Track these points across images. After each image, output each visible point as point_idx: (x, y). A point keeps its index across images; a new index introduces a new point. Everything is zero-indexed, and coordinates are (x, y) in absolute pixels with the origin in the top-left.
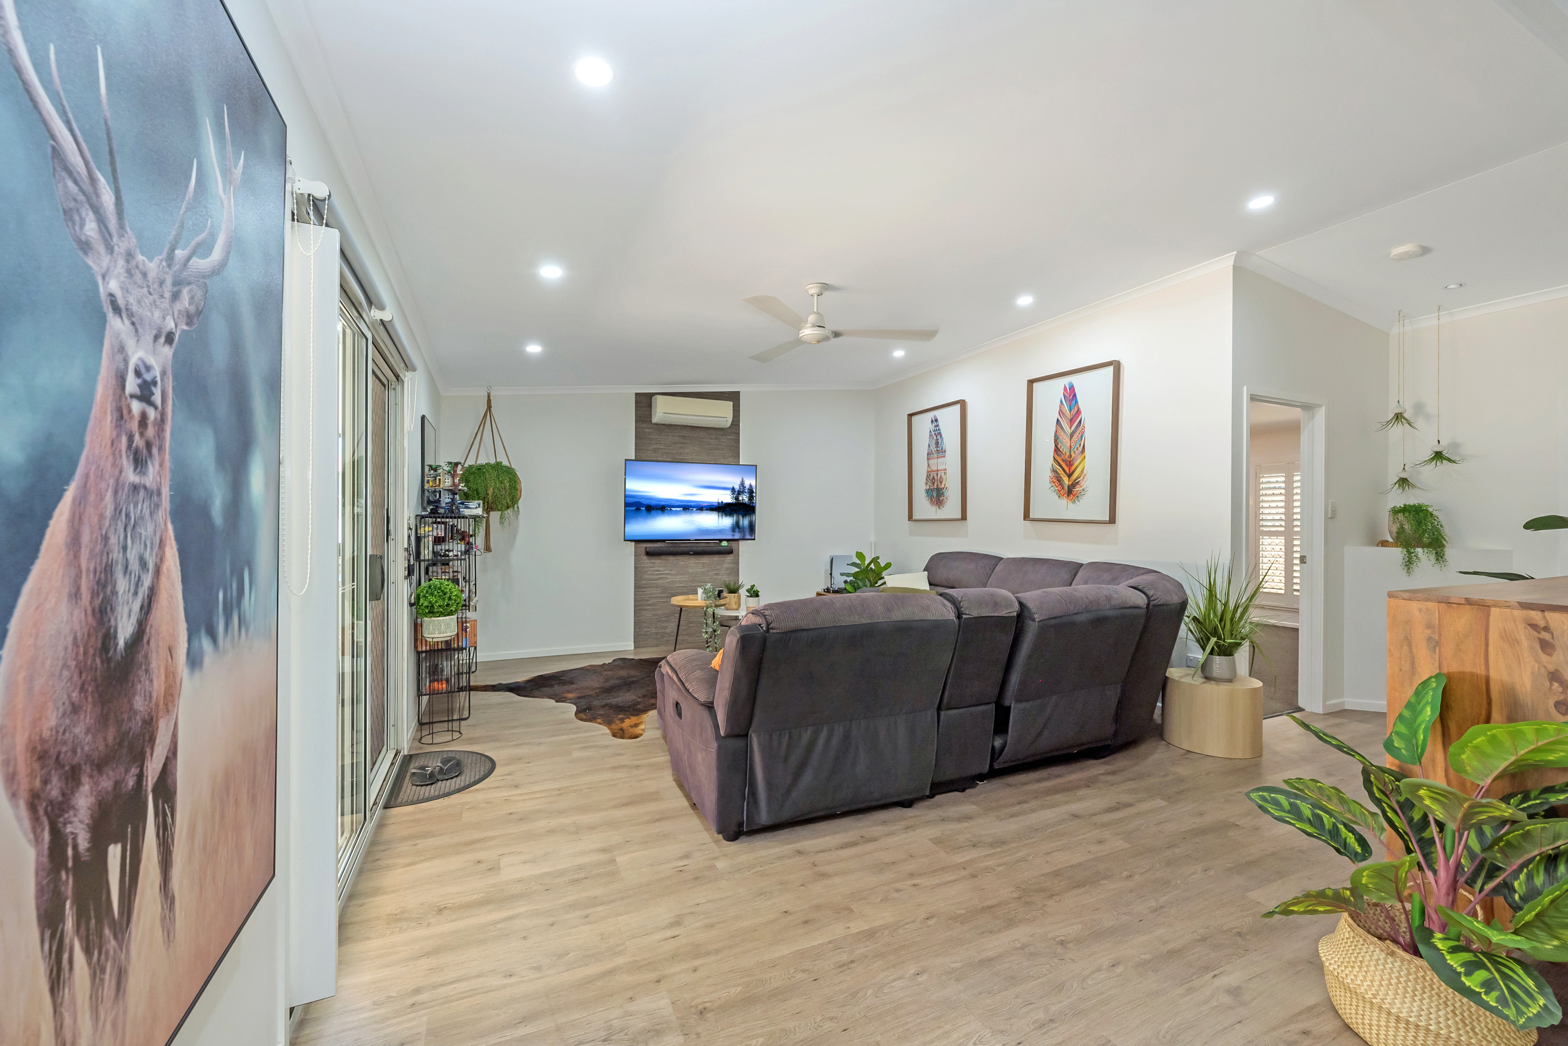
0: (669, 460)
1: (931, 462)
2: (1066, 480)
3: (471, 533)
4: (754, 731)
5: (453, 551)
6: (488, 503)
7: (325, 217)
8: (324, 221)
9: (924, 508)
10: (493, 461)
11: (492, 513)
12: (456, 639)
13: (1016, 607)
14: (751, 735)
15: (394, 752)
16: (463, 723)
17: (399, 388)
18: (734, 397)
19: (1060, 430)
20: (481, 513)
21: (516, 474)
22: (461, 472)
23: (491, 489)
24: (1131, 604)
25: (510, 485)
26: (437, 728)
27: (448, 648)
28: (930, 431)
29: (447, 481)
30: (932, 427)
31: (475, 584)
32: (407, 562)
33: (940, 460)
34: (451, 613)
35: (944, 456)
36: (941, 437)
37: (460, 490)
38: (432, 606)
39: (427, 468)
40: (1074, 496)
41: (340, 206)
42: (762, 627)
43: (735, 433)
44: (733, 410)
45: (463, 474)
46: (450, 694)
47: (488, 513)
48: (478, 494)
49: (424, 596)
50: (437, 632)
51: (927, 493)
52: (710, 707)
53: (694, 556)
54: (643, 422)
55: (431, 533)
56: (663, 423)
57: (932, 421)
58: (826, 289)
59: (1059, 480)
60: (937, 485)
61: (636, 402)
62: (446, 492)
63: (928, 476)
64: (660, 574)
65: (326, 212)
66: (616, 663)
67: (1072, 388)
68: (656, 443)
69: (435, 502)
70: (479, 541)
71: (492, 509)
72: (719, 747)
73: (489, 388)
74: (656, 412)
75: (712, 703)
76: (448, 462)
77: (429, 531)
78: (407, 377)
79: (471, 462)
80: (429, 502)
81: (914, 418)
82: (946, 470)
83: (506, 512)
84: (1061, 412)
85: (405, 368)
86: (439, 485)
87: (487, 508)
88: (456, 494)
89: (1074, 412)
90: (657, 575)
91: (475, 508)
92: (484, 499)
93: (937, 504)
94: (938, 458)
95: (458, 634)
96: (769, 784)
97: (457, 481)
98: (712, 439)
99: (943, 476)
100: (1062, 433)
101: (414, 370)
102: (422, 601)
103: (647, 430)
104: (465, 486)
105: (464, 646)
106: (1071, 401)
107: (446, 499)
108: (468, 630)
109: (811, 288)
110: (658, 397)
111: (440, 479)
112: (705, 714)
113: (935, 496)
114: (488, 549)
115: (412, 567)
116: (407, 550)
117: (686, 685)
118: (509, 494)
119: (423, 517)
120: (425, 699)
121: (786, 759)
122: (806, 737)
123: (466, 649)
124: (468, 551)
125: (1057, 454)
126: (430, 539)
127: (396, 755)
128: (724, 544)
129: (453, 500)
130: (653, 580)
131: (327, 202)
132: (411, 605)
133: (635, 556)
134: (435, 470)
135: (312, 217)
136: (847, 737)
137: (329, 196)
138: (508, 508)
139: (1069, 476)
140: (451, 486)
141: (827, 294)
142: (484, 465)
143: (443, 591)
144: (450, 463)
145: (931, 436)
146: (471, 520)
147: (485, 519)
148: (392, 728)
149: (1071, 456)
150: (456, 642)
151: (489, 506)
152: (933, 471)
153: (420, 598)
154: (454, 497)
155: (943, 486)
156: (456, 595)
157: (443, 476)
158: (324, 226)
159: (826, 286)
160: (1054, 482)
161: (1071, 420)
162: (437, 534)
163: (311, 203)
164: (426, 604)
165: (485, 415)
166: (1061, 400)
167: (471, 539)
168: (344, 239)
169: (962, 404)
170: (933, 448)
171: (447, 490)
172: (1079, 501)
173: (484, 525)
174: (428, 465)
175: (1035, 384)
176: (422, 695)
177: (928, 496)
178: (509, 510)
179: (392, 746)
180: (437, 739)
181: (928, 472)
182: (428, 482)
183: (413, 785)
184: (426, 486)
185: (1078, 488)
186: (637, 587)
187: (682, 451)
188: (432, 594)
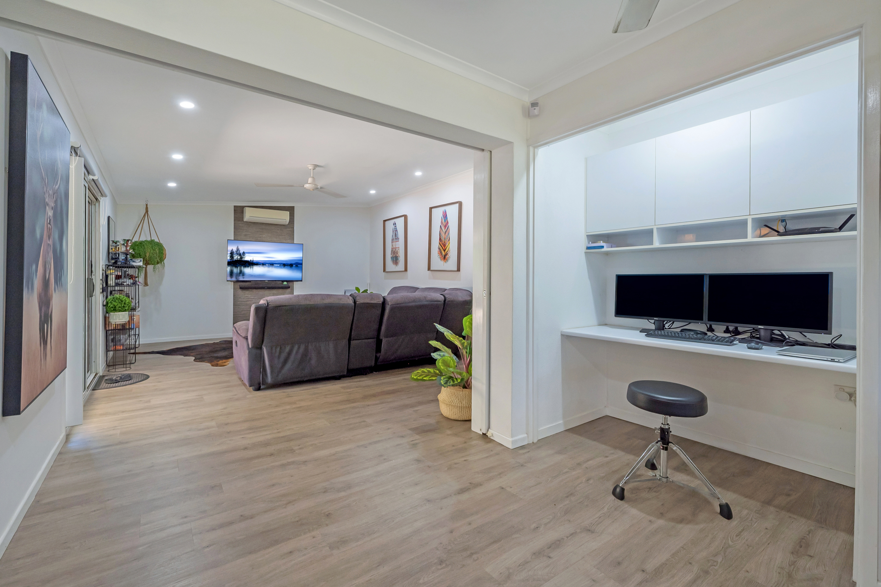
0: (254, 240)
1: (393, 243)
2: (443, 252)
3: (136, 276)
4: (264, 346)
5: (126, 282)
6: (146, 260)
7: (78, 154)
8: (78, 155)
9: (390, 266)
10: (149, 239)
11: (148, 266)
12: (128, 324)
13: (382, 299)
14: (263, 348)
15: (95, 374)
16: (132, 365)
17: (97, 204)
18: (291, 210)
19: (441, 231)
20: (142, 265)
21: (163, 246)
22: (130, 245)
23: (148, 254)
24: (435, 299)
25: (159, 252)
26: (117, 367)
27: (124, 329)
28: (393, 229)
29: (123, 248)
30: (393, 227)
31: (139, 302)
32: (102, 285)
33: (397, 243)
34: (125, 311)
35: (398, 241)
36: (397, 232)
37: (130, 253)
38: (115, 307)
39: (111, 242)
40: (446, 259)
41: (84, 150)
42: (265, 305)
43: (292, 227)
44: (290, 216)
45: (131, 246)
46: (125, 351)
47: (146, 266)
48: (140, 256)
49: (111, 302)
50: (117, 319)
51: (392, 258)
52: (246, 338)
53: (268, 290)
54: (239, 220)
55: (114, 273)
56: (250, 221)
57: (394, 224)
58: (317, 167)
59: (441, 253)
60: (396, 255)
61: (235, 210)
62: (122, 254)
63: (392, 251)
64: (248, 299)
65: (79, 152)
66: (221, 342)
67: (446, 212)
68: (246, 232)
69: (116, 258)
70: (141, 279)
71: (149, 264)
72: (249, 352)
73: (147, 201)
74: (245, 215)
75: (247, 337)
76: (123, 240)
77: (113, 272)
78: (102, 200)
79: (136, 239)
80: (112, 259)
81: (386, 222)
82: (399, 247)
83: (157, 265)
84: (442, 222)
85: (101, 195)
86: (118, 250)
87: (146, 263)
88: (128, 255)
89: (446, 222)
90: (246, 299)
91: (139, 263)
92: (144, 259)
93: (396, 264)
94: (396, 242)
95: (129, 321)
96: (271, 367)
97: (128, 248)
98: (278, 230)
99: (398, 251)
100: (442, 232)
101: (106, 196)
102: (109, 305)
103: (240, 225)
104: (132, 251)
105: (132, 327)
106: (445, 218)
107: (122, 257)
108: (135, 320)
109: (310, 166)
110: (247, 208)
111: (119, 248)
112: (245, 341)
113: (395, 260)
114: (146, 284)
115: (105, 288)
116: (102, 280)
117: (238, 332)
118: (159, 257)
119: (109, 266)
120: (111, 354)
121: (279, 357)
122: (288, 349)
123: (133, 329)
124: (135, 283)
125: (440, 241)
126: (114, 276)
127: (96, 375)
128: (285, 283)
129: (126, 258)
130: (244, 301)
131: (79, 148)
132: (104, 306)
133: (234, 289)
134: (116, 243)
135: (73, 154)
136: (306, 350)
137: (80, 146)
138: (158, 263)
139: (444, 251)
140: (125, 251)
141: (317, 169)
142: (144, 241)
143: (121, 300)
144: (125, 240)
145: (393, 231)
146: (136, 269)
147: (144, 269)
148: (94, 363)
149: (445, 242)
150: (128, 326)
151: (147, 262)
152: (394, 248)
153: (108, 303)
154: (127, 256)
155: (398, 255)
156: (128, 302)
157: (121, 246)
158: (78, 157)
159: (317, 166)
160: (439, 254)
161: (445, 226)
162: (117, 274)
163: (73, 149)
164: (112, 306)
165: (145, 215)
166: (442, 217)
167: (136, 279)
168: (85, 161)
169: (405, 217)
170: (394, 237)
171: (123, 253)
172: (447, 262)
173: (144, 272)
174: (112, 241)
175: (433, 209)
176: (109, 351)
177: (392, 260)
178: (158, 265)
179: (94, 371)
180: (117, 370)
181: (392, 248)
182: (112, 249)
183: (106, 383)
184: (111, 251)
185: (447, 257)
186: (235, 305)
187: (261, 236)
188: (115, 301)
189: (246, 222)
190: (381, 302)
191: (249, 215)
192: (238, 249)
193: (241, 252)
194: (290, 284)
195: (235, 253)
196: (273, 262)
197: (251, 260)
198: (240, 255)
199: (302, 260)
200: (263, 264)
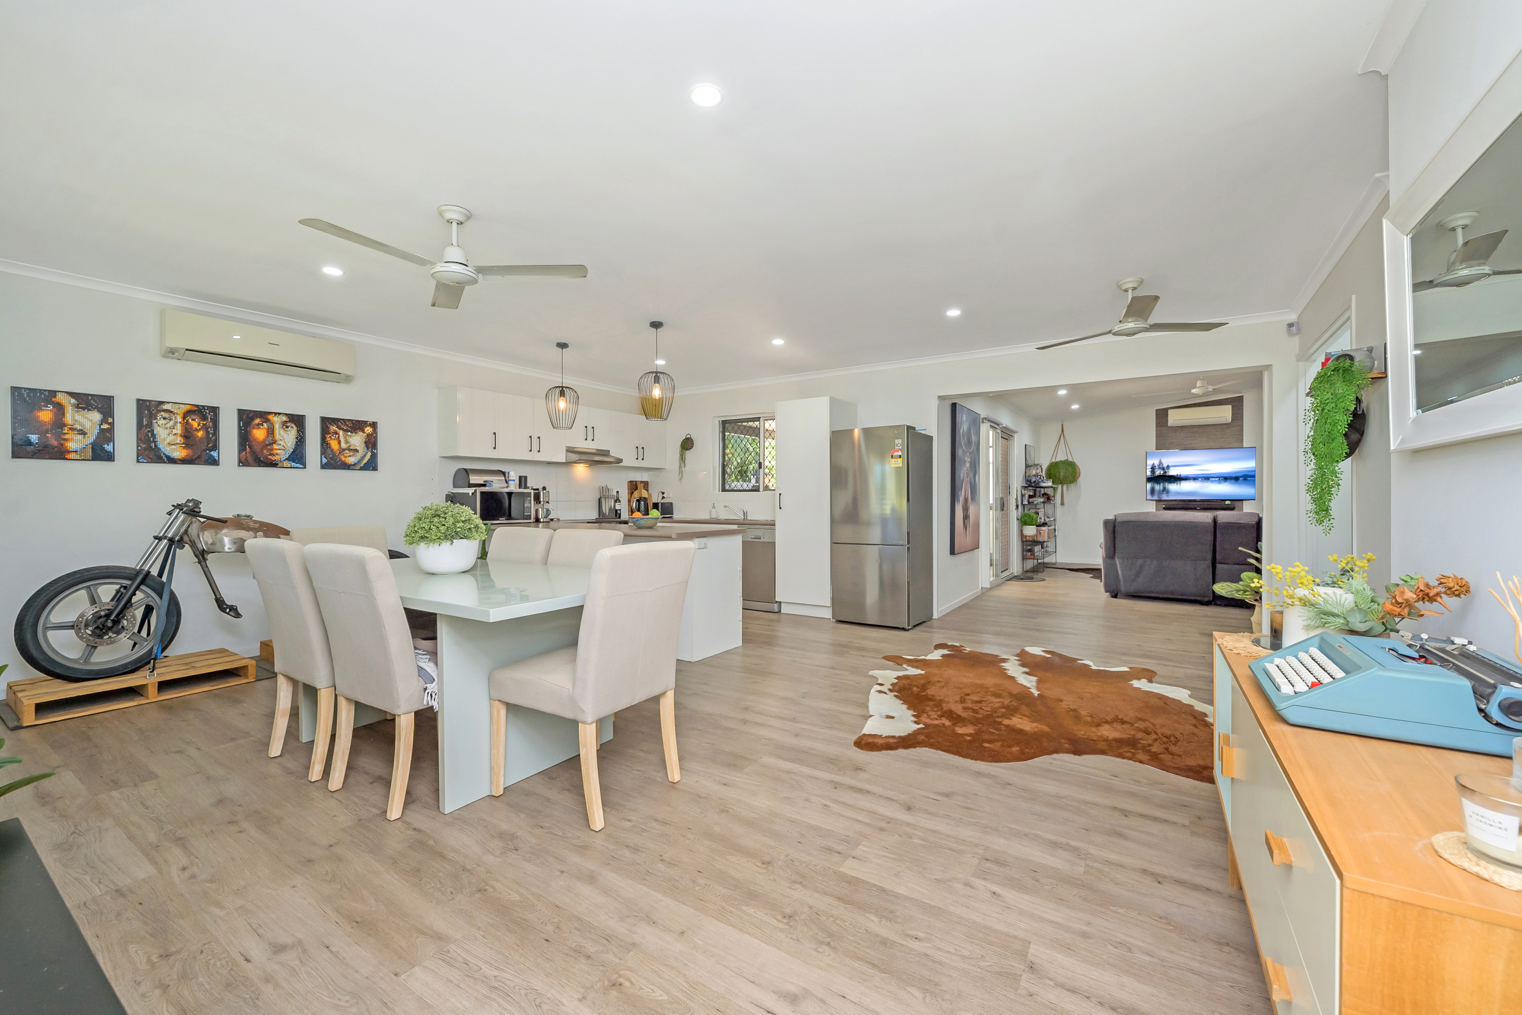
3: (1052, 495)
4: (1116, 557)
5: (1036, 501)
6: (1061, 481)
10: (1065, 459)
11: (1064, 486)
12: (1036, 537)
14: (1115, 559)
18: (1236, 401)
21: (1076, 465)
23: (1064, 473)
25: (1073, 472)
27: (1035, 541)
29: (1034, 471)
31: (1054, 520)
32: (1016, 503)
34: (1033, 525)
38: (1031, 522)
39: (1028, 465)
43: (1239, 426)
44: (1235, 410)
48: (1055, 476)
50: (1028, 532)
54: (1161, 427)
56: (1175, 426)
61: (1157, 415)
62: (1037, 476)
68: (1170, 439)
69: (1032, 480)
70: (1057, 500)
71: (1064, 484)
72: (1104, 561)
74: (1170, 419)
77: (1027, 493)
79: (1052, 461)
80: (1029, 480)
83: (1072, 486)
85: (1013, 433)
86: (1031, 473)
91: (1049, 483)
92: (1057, 479)
95: (1036, 534)
96: (1124, 577)
98: (1216, 432)
103: (1164, 432)
105: (1042, 541)
107: (1036, 479)
108: (1042, 534)
111: (1031, 471)
114: (1062, 504)
115: (1019, 505)
116: (1017, 499)
118: (1073, 477)
119: (1025, 486)
120: (1027, 562)
121: (1131, 569)
122: (1139, 563)
124: (1049, 502)
126: (1028, 496)
127: (1011, 573)
128: (1228, 503)
132: (1019, 519)
134: (1033, 465)
136: (1159, 566)
138: (1072, 482)
142: (1059, 462)
143: (1030, 516)
144: (1041, 463)
147: (1058, 488)
153: (1024, 518)
156: (1036, 518)
162: (1031, 494)
164: (1027, 520)
165: (1060, 437)
167: (1052, 498)
171: (1034, 475)
176: (1025, 558)
182: (1028, 472)
183: (1016, 579)
184: (1027, 474)
187: (1193, 442)
188: (1026, 517)
189: (1170, 427)
190: (1254, 523)
191: (1175, 418)
192: (1160, 463)
193: (1165, 465)
194: (1237, 504)
195: (1157, 467)
196: (1209, 476)
197: (1177, 475)
198: (1163, 469)
199: (1255, 471)
200: (1195, 478)
